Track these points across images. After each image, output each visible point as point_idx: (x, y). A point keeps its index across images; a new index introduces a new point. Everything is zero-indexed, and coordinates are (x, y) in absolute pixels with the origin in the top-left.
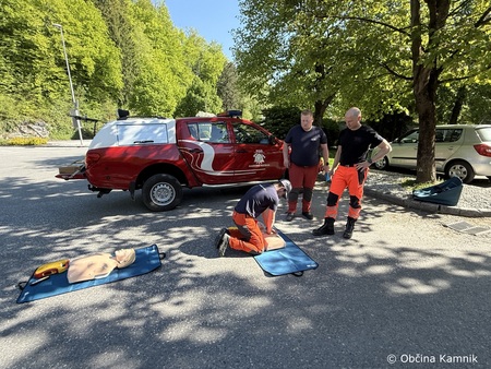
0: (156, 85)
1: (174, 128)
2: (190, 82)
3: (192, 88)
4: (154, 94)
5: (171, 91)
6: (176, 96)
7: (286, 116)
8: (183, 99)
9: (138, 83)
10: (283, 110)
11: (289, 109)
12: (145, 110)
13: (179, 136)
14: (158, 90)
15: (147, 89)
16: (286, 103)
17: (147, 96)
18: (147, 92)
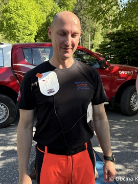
0: (20, 12)
1: (10, 52)
2: (49, 9)
3: (51, 15)
4: (19, 20)
5: (33, 17)
6: (37, 21)
7: (130, 39)
8: (43, 24)
9: (6, 11)
10: (127, 33)
11: (132, 32)
12: (11, 33)
13: (14, 59)
14: (21, 16)
15: (13, 15)
16: (130, 27)
17: (13, 22)
18: (12, 18)
